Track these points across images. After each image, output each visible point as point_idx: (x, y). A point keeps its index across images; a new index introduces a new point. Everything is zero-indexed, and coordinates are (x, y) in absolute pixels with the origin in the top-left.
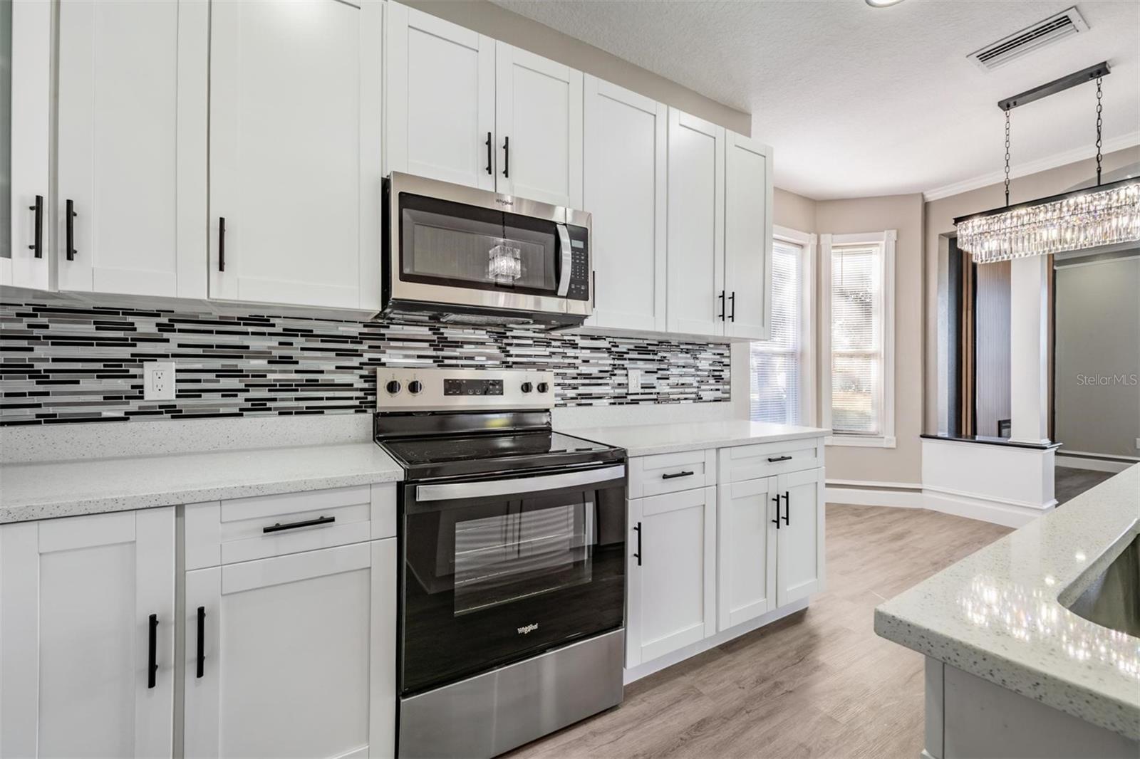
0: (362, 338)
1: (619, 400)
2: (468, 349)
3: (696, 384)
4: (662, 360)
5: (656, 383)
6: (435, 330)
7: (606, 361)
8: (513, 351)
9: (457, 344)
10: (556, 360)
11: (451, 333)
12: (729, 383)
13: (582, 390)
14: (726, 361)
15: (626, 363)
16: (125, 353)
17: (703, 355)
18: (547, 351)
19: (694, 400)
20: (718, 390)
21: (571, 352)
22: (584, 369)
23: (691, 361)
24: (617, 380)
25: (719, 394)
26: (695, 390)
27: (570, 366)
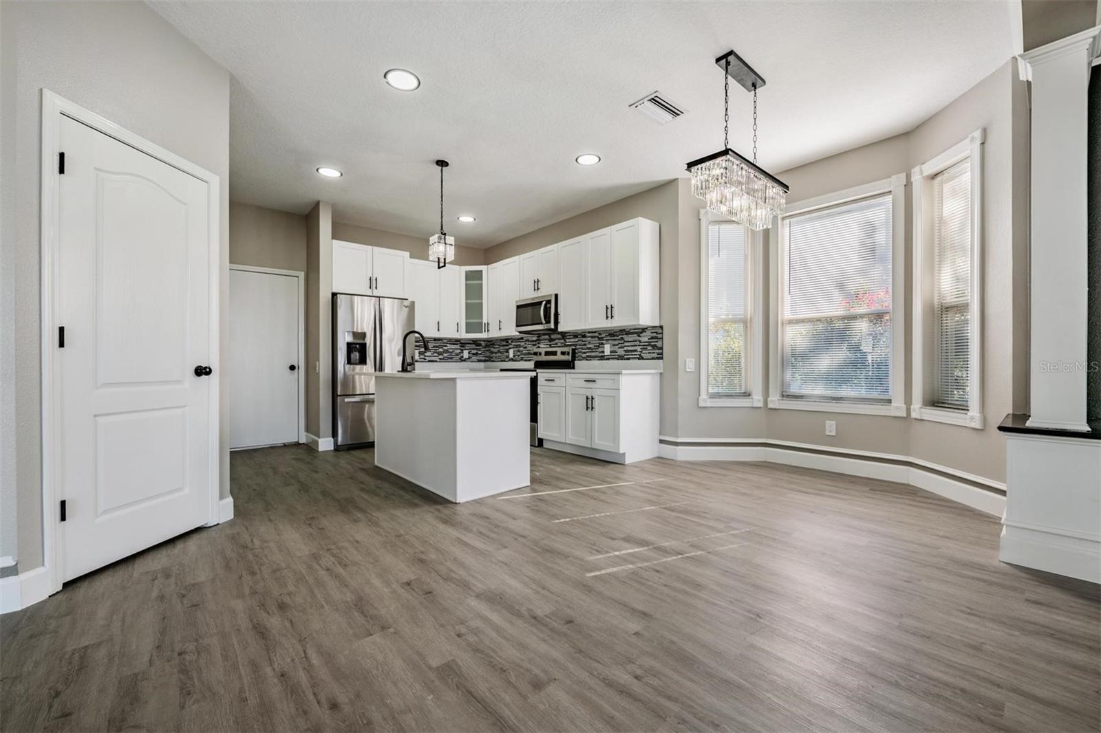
0: (535, 341)
1: (602, 358)
2: (557, 341)
3: (639, 350)
4: (622, 339)
5: (617, 350)
6: (550, 336)
7: (596, 341)
8: (568, 340)
9: (554, 340)
10: (580, 342)
11: (553, 337)
12: (662, 349)
13: (588, 354)
14: (660, 336)
15: (604, 342)
16: (507, 347)
17: (644, 334)
18: (577, 340)
19: (639, 359)
20: (654, 353)
21: (584, 339)
22: (588, 346)
23: (637, 338)
24: (600, 350)
25: (656, 355)
26: (639, 353)
27: (585, 345)
